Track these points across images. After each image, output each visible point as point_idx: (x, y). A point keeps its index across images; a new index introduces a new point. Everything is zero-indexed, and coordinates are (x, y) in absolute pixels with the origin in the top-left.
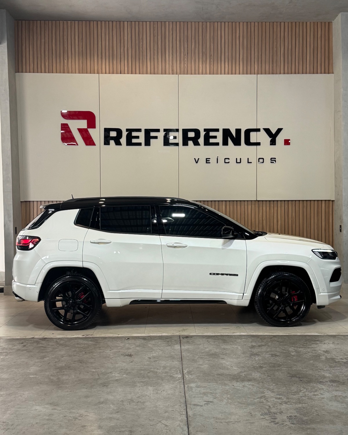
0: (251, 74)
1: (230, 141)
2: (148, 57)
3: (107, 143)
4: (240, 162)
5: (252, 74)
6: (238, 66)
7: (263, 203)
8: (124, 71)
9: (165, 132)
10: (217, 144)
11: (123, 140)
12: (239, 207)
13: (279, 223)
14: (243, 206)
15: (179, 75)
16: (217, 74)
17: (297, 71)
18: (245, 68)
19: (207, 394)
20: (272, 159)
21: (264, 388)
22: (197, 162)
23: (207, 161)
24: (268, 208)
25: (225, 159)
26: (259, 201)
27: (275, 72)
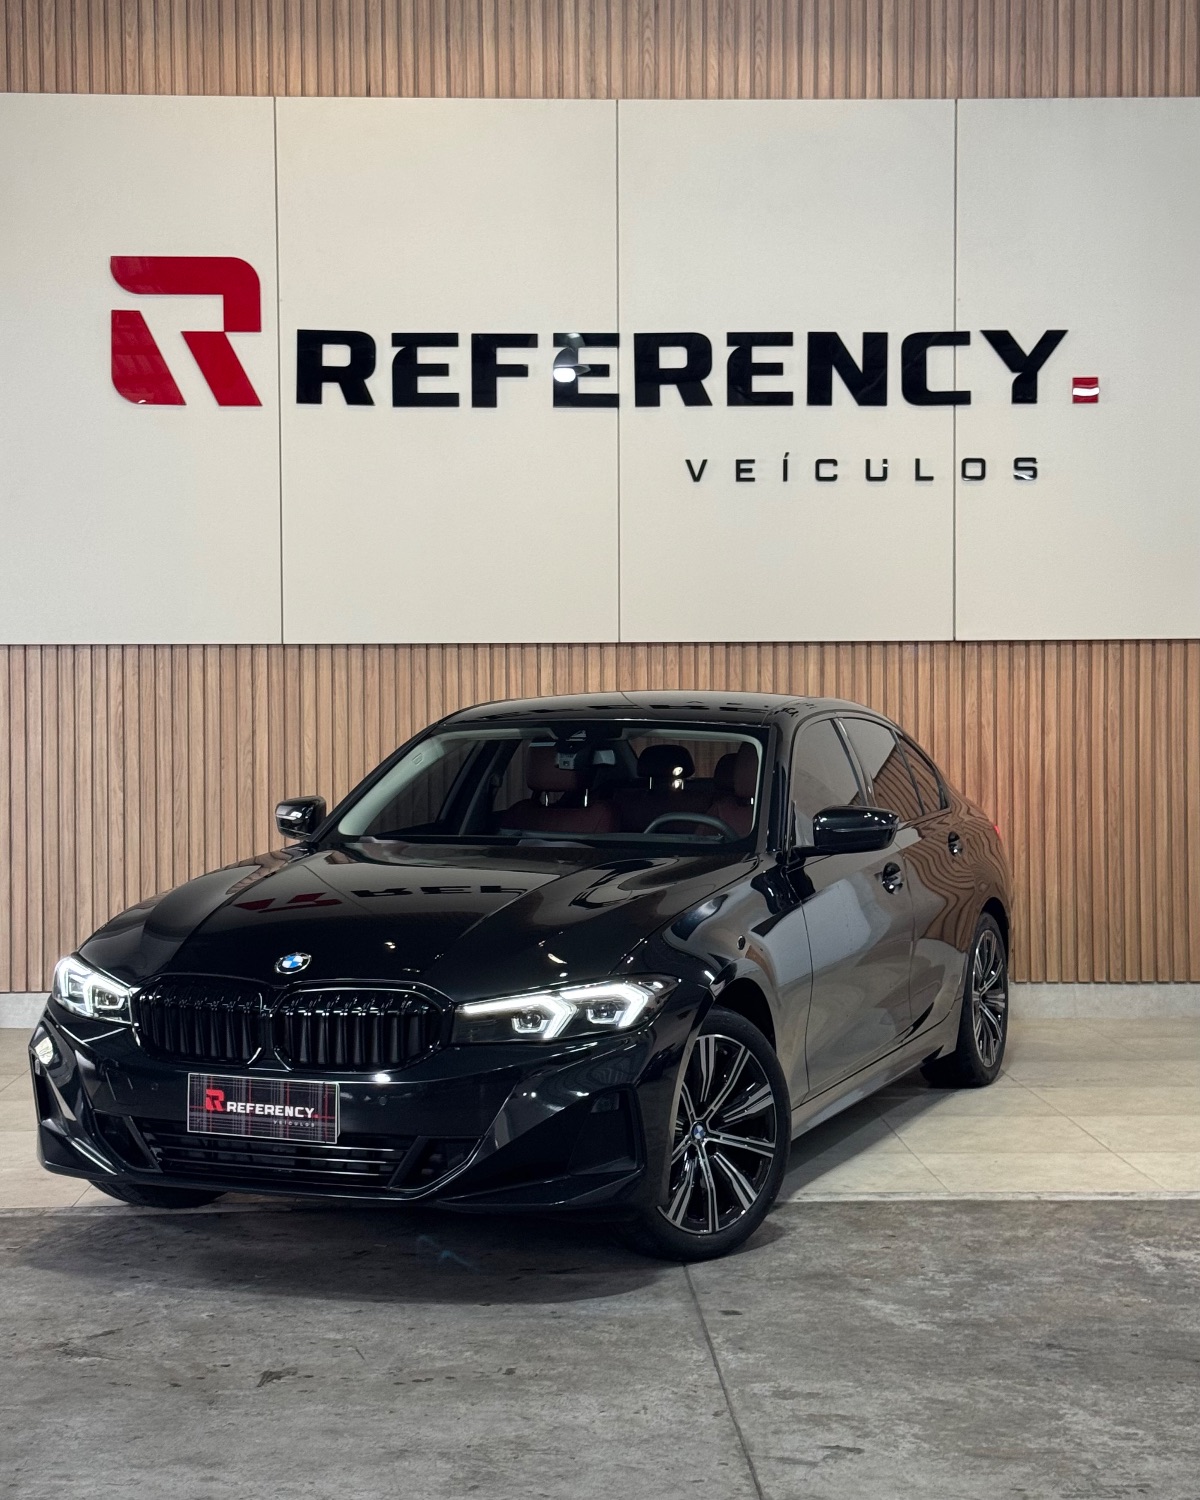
0: (928, 96)
1: (838, 387)
2: (488, 26)
3: (308, 393)
4: (884, 478)
5: (935, 98)
6: (873, 63)
7: (983, 652)
8: (380, 83)
9: (560, 349)
10: (785, 399)
11: (380, 382)
12: (877, 669)
13: (1051, 739)
14: (897, 666)
15: (620, 101)
16: (784, 97)
17: (1127, 85)
18: (904, 72)
19: (825, 1420)
20: (1021, 464)
21: (1061, 1400)
22: (697, 478)
23: (742, 470)
24: (1003, 674)
25: (819, 462)
26: (964, 643)
27: (1034, 90)
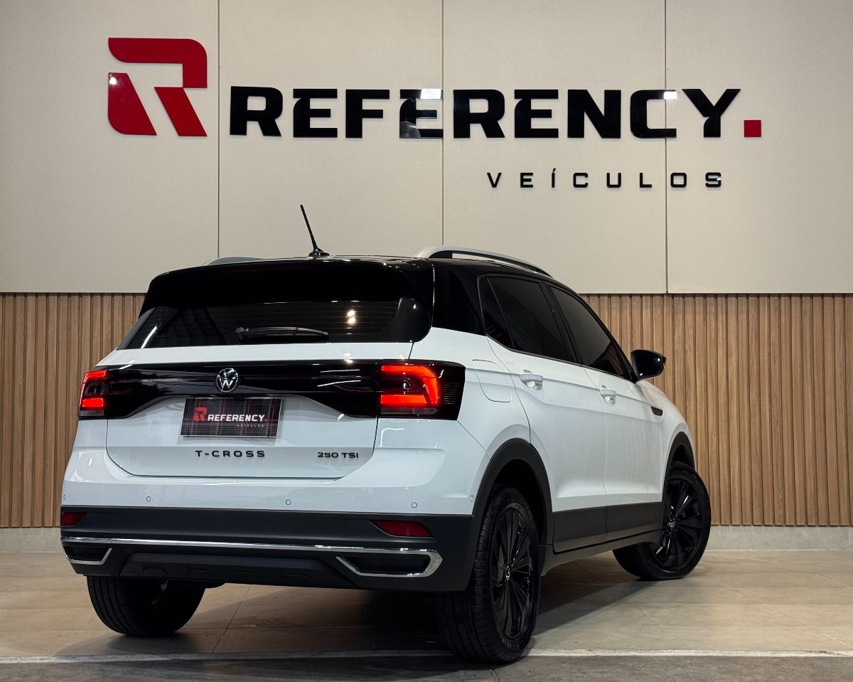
1: (588, 125)
3: (238, 128)
4: (619, 185)
7: (686, 301)
9: (404, 100)
10: (553, 133)
11: (285, 122)
12: (615, 312)
13: (733, 359)
14: (628, 311)
20: (710, 177)
22: (494, 185)
23: (525, 180)
24: (700, 317)
25: (576, 175)
26: (673, 295)
